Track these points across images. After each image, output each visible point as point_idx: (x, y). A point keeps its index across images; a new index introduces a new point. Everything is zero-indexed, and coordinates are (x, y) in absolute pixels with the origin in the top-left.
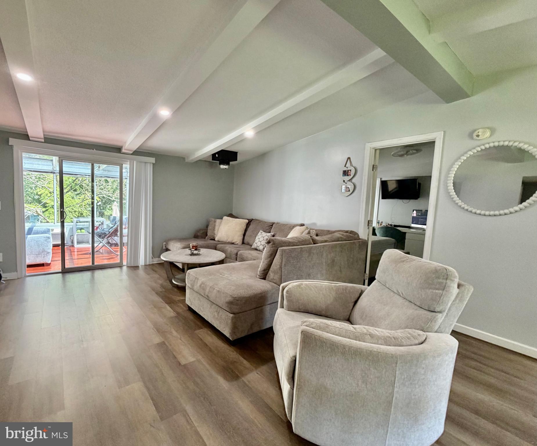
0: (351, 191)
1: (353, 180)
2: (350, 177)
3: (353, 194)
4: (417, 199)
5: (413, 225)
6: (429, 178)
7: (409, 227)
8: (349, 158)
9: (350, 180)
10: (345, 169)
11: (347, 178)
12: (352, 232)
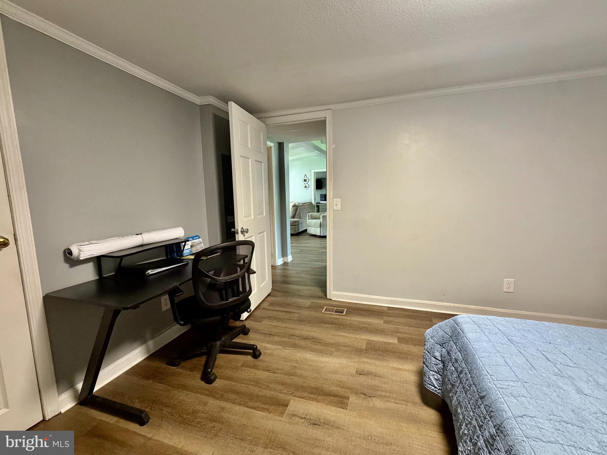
0: (308, 187)
1: (308, 183)
2: (307, 182)
3: (309, 189)
4: (321, 189)
5: (321, 202)
6: (325, 179)
7: (319, 203)
8: (305, 175)
9: (307, 183)
10: (305, 179)
11: (306, 183)
12: (311, 203)
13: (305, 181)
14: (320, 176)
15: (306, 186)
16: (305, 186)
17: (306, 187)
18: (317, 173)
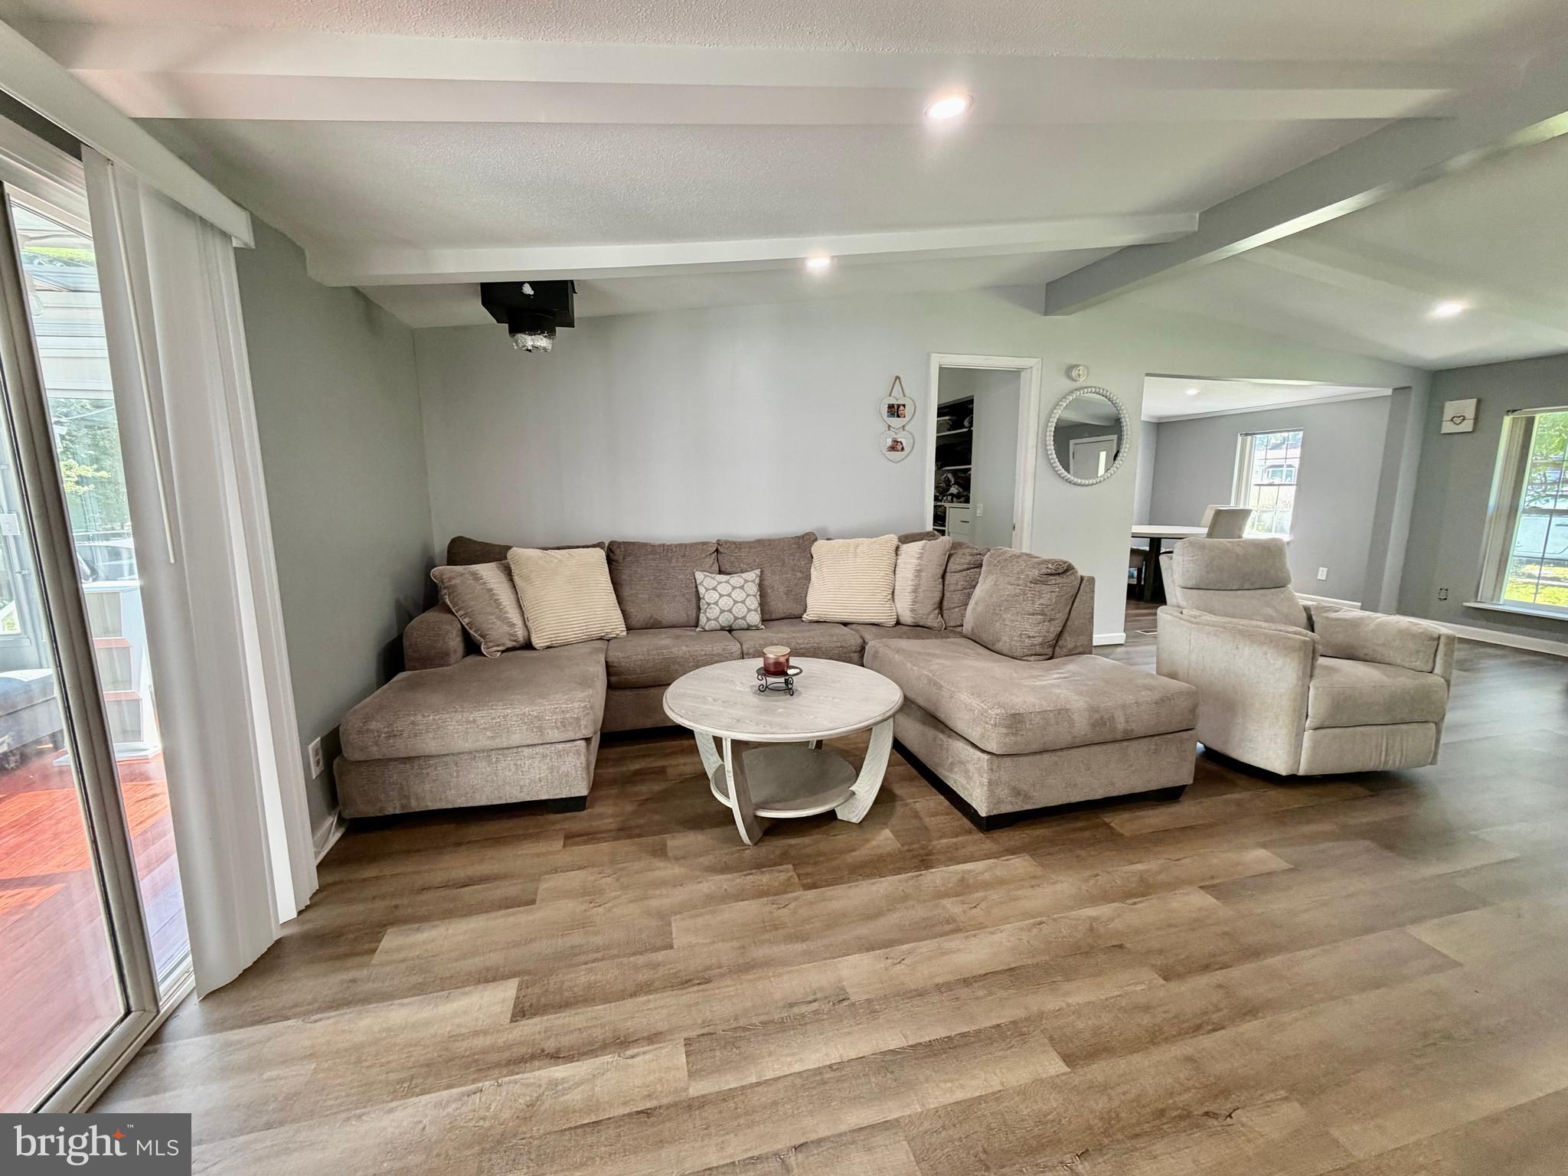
2: (904, 421)
3: (912, 457)
8: (898, 378)
9: (904, 427)
10: (891, 401)
11: (895, 422)
13: (894, 410)
14: (956, 396)
15: (895, 442)
16: (889, 442)
17: (895, 446)
18: (947, 374)
